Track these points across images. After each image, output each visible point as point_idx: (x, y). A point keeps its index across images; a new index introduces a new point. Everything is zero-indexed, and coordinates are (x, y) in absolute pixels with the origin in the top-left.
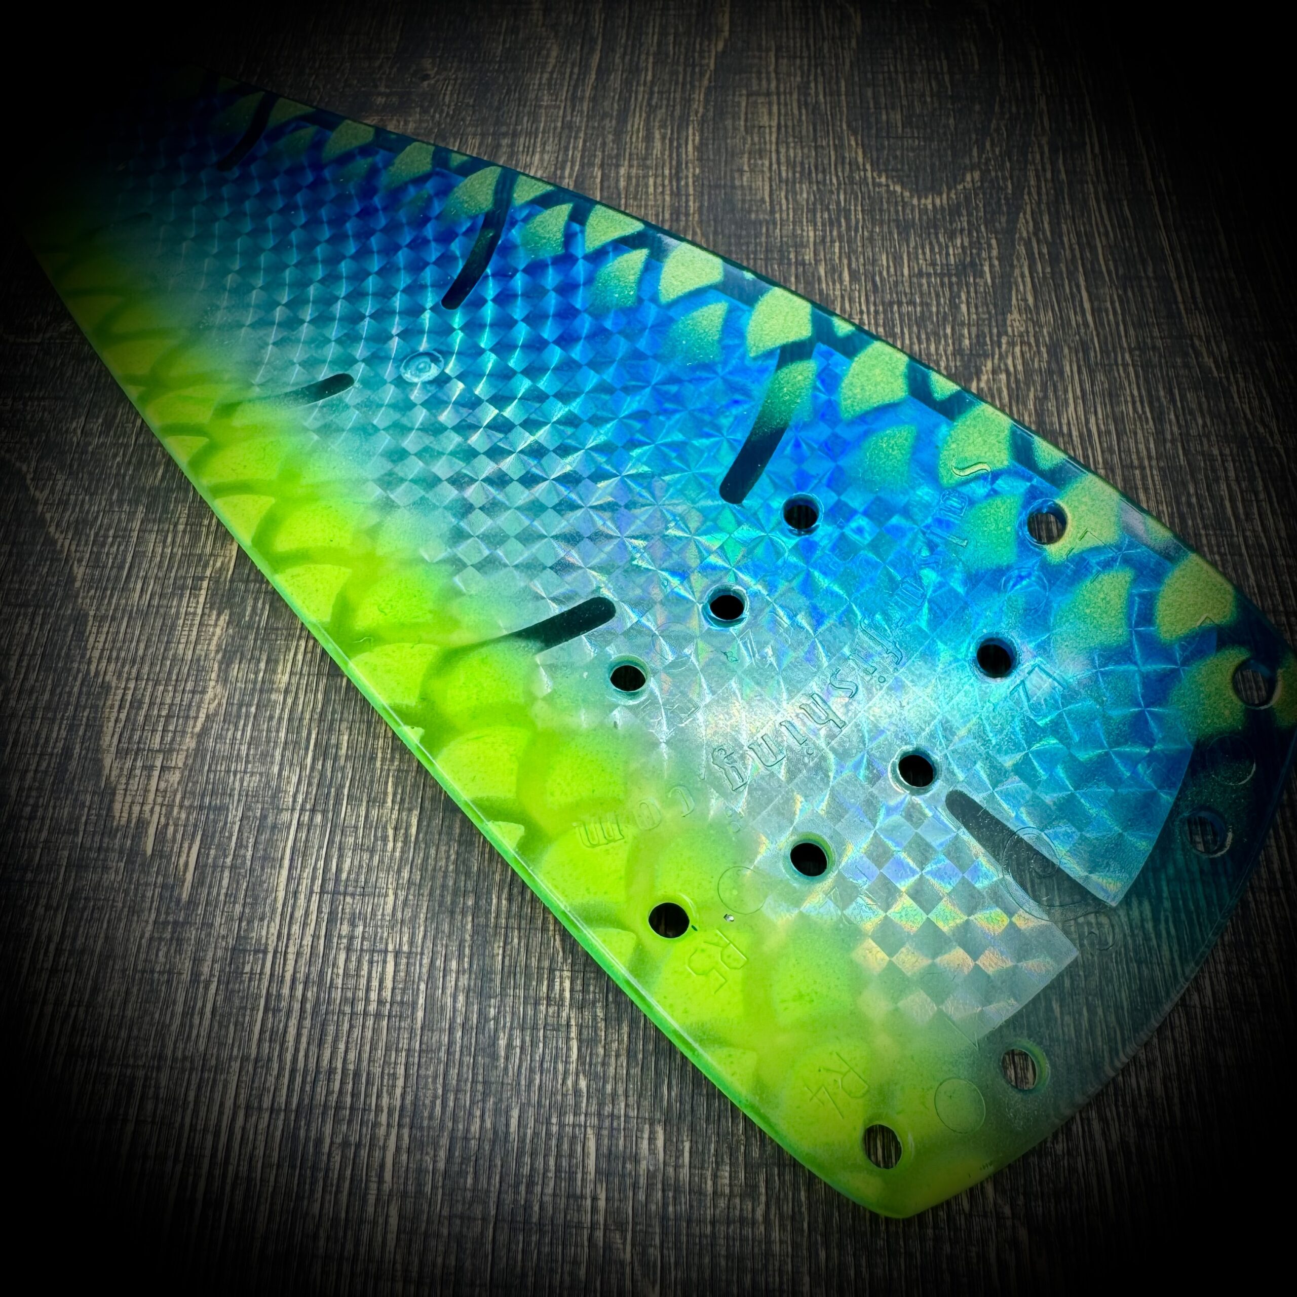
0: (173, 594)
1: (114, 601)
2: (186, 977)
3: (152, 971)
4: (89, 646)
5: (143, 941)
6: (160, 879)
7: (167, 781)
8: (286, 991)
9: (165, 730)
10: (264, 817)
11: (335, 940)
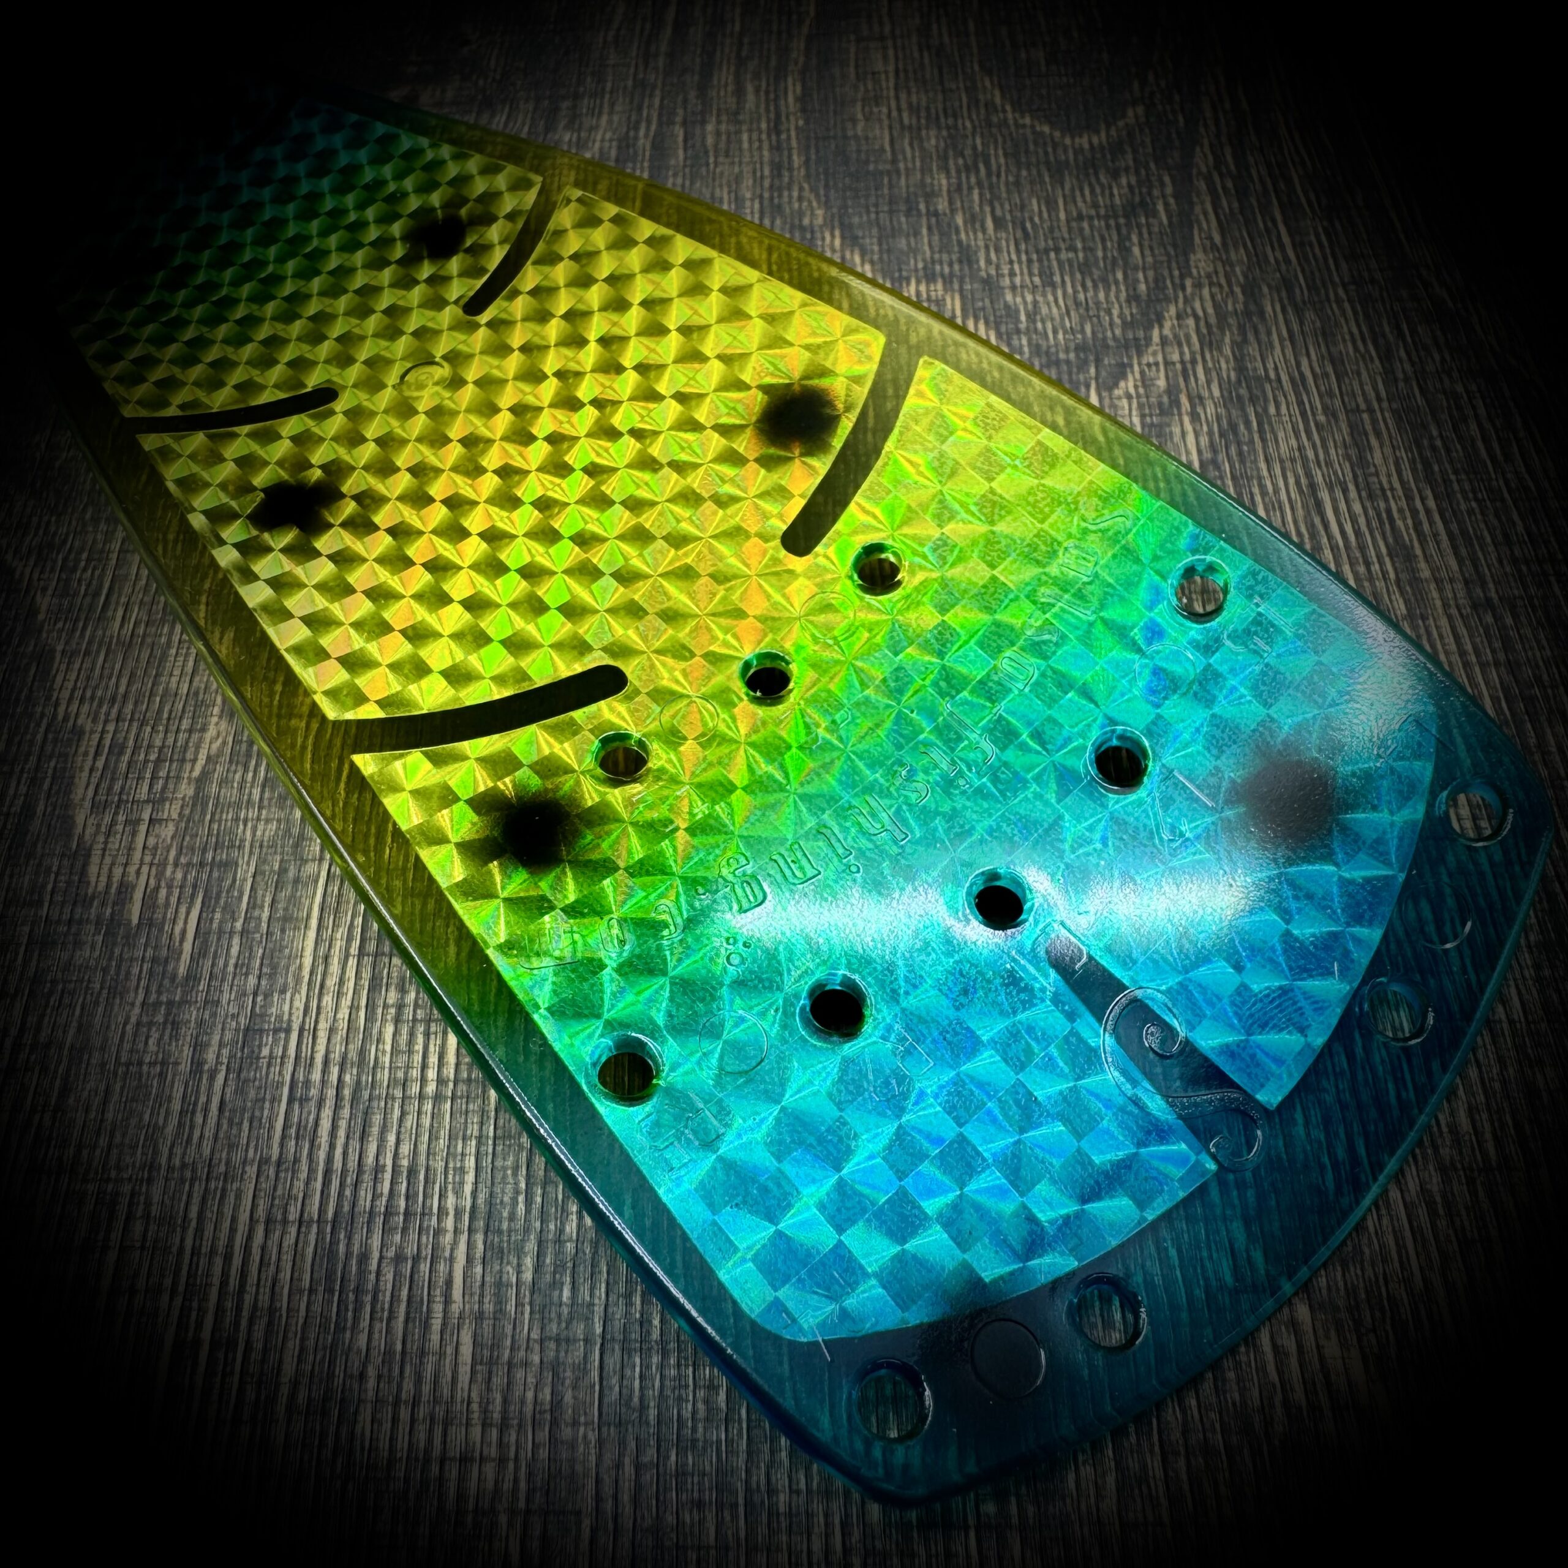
0: (163, 621)
1: (88, 633)
2: (185, 1067)
3: (140, 1063)
4: (57, 685)
5: (129, 1028)
6: (150, 952)
7: (158, 836)
8: (316, 1076)
9: (154, 778)
10: (283, 871)
11: (380, 1011)
